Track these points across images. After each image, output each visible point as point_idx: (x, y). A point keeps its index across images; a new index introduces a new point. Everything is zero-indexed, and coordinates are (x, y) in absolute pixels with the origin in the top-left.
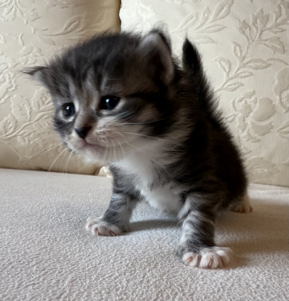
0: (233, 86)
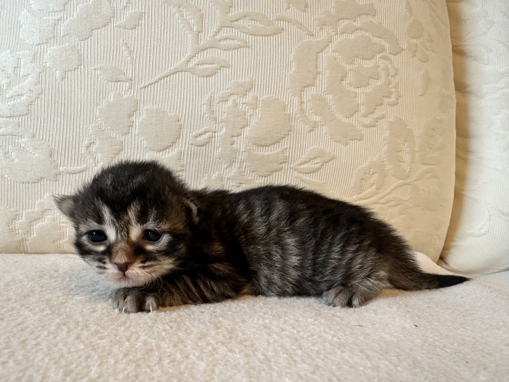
0: (208, 66)
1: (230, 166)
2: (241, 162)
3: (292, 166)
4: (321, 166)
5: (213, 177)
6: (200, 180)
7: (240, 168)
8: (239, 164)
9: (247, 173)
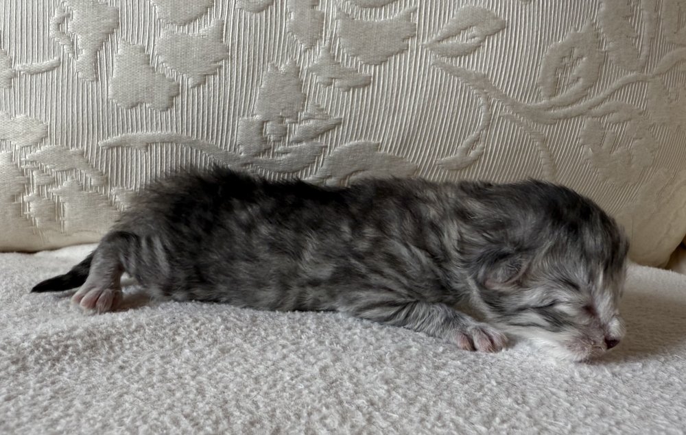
1: (312, 46)
2: (331, 39)
3: (425, 42)
4: (480, 42)
5: (282, 68)
6: (258, 76)
7: (329, 49)
8: (327, 42)
9: (343, 59)
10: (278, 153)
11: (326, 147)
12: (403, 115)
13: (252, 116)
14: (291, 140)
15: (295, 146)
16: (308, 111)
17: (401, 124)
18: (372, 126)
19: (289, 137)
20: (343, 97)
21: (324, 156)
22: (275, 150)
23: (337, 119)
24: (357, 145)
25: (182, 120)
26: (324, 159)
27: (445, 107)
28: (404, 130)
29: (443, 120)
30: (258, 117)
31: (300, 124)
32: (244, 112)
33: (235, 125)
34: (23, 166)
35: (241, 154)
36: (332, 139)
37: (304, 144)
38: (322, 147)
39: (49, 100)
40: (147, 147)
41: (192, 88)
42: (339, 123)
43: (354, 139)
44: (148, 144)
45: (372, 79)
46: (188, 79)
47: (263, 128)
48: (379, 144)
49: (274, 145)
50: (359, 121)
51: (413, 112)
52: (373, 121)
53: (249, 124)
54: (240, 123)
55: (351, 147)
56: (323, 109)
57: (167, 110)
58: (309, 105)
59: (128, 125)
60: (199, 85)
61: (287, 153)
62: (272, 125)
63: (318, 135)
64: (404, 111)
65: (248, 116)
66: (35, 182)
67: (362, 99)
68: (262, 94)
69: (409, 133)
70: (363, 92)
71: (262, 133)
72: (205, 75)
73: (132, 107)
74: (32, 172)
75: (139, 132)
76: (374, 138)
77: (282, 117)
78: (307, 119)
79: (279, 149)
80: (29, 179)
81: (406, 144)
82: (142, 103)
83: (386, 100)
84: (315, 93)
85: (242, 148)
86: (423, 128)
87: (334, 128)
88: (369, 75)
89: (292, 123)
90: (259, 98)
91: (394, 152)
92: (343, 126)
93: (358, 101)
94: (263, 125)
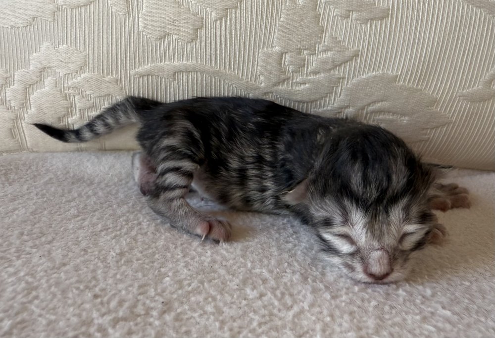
10: (297, 83)
11: (344, 78)
12: (423, 47)
13: (272, 47)
14: (309, 72)
15: (312, 77)
16: (326, 43)
17: (421, 57)
18: (390, 58)
19: (307, 68)
20: (361, 29)
21: (341, 87)
22: (294, 81)
23: (355, 51)
24: (375, 77)
25: (206, 51)
26: (341, 90)
27: (467, 39)
28: (424, 62)
29: (464, 52)
30: (277, 49)
31: (318, 56)
32: (264, 43)
33: (255, 56)
34: (66, 92)
35: (261, 83)
36: (349, 70)
37: (322, 75)
38: (340, 79)
39: (87, 32)
40: (174, 75)
41: (215, 21)
42: (356, 55)
43: (372, 70)
44: (175, 73)
45: (390, 12)
46: (211, 12)
47: (282, 59)
48: (397, 76)
49: (293, 75)
50: (377, 52)
51: (433, 43)
52: (392, 53)
53: (268, 56)
54: (261, 54)
55: (368, 79)
56: (340, 41)
57: (192, 42)
58: (327, 38)
59: (157, 56)
60: (221, 19)
61: (305, 84)
62: (290, 57)
63: (336, 67)
64: (423, 43)
65: (267, 47)
66: (77, 106)
67: (380, 31)
68: (281, 26)
69: (428, 65)
70: (381, 25)
71: (281, 64)
72: (227, 9)
73: (160, 39)
74: (74, 98)
75: (167, 62)
76: (392, 71)
77: (300, 49)
78: (324, 51)
79: (298, 80)
80: (71, 103)
81: (425, 76)
82: (169, 35)
83: (405, 32)
84: (333, 25)
85: (262, 78)
86: (443, 60)
87: (352, 59)
88: (387, 8)
89: (310, 55)
90: (278, 31)
91: (413, 84)
92: (361, 58)
93: (375, 33)
94: (282, 56)
